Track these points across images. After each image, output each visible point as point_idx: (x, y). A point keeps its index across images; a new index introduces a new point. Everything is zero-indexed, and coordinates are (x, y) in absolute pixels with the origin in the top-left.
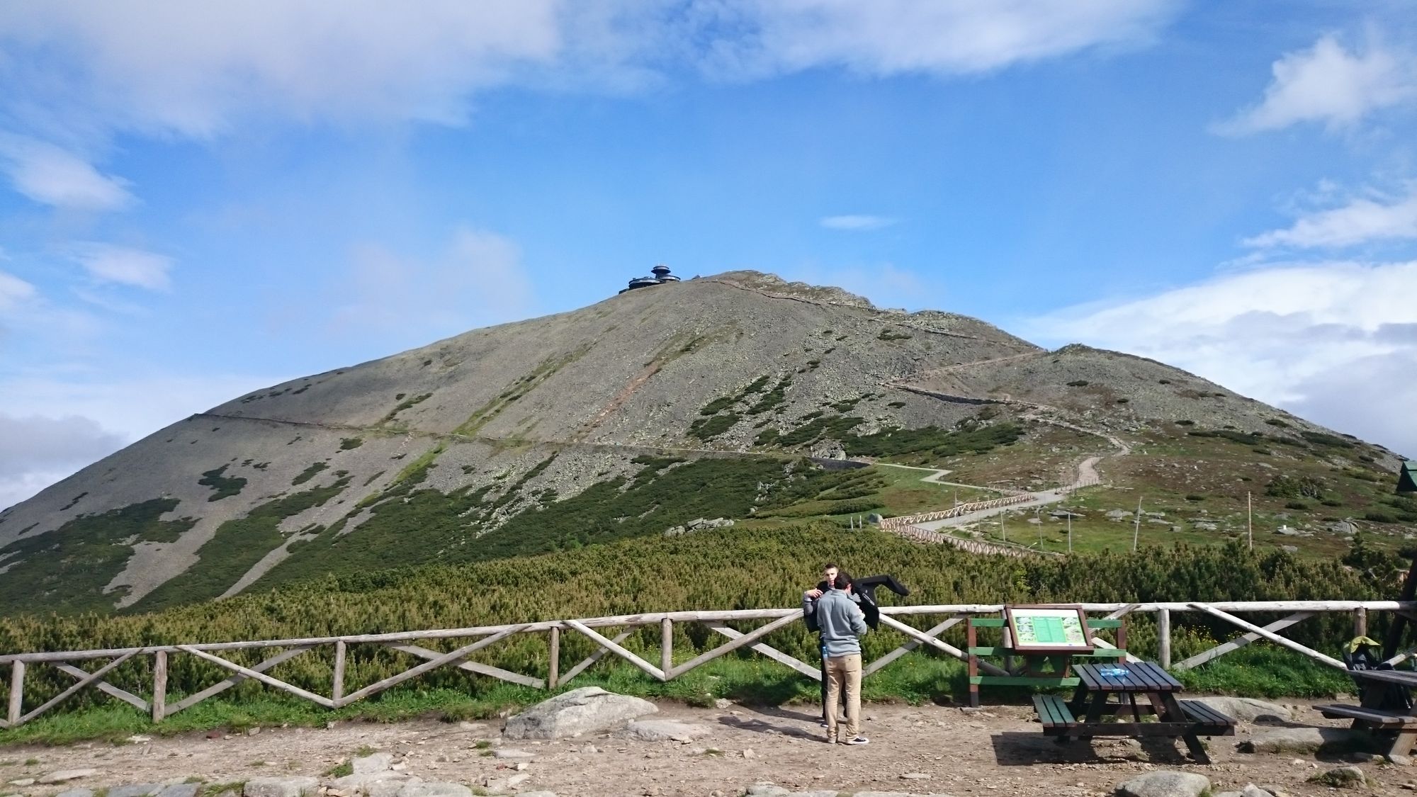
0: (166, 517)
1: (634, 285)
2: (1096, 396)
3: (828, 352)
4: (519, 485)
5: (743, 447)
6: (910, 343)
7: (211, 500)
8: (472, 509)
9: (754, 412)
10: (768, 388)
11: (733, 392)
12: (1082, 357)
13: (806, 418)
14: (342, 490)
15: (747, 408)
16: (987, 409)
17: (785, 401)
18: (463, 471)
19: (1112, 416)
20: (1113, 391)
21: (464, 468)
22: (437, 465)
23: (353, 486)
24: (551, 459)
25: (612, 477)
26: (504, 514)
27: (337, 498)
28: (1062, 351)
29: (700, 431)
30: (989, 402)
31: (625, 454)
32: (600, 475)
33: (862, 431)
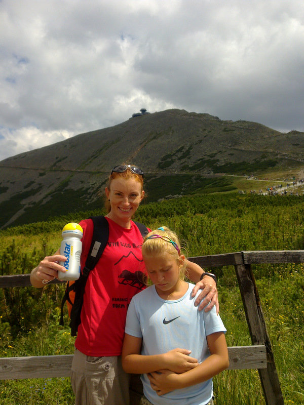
1: (134, 116)
3: (205, 137)
4: (100, 187)
5: (176, 171)
8: (85, 195)
9: (180, 159)
10: (184, 150)
11: (172, 152)
13: (199, 160)
15: (177, 158)
17: (190, 155)
18: (80, 183)
22: (71, 181)
23: (45, 188)
26: (95, 197)
27: (40, 192)
29: (162, 166)
33: (219, 164)
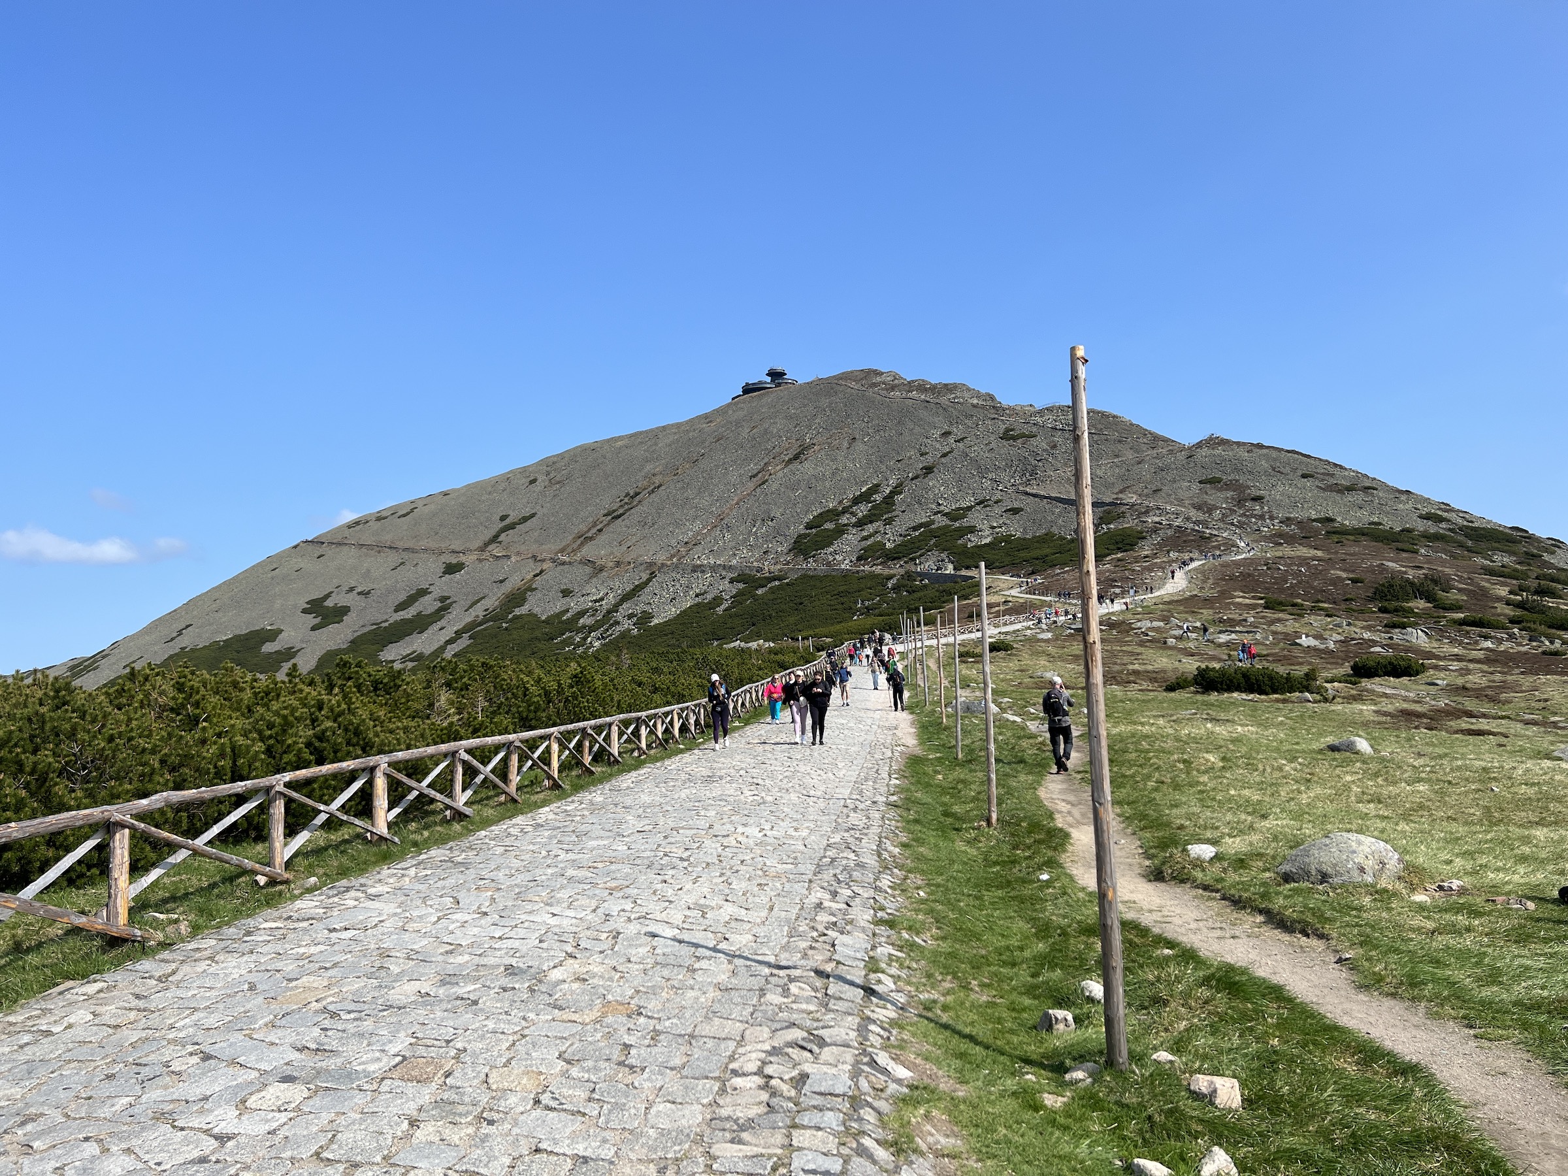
0: (268, 648)
1: (748, 390)
2: (1230, 494)
3: (944, 455)
4: (615, 608)
5: (846, 562)
6: (1033, 441)
7: (313, 629)
8: (568, 635)
9: (860, 524)
10: (878, 498)
11: (840, 504)
12: (1219, 451)
13: (916, 529)
14: (443, 616)
15: (854, 520)
16: (1109, 512)
17: (894, 510)
18: (561, 595)
19: (1243, 515)
20: (1248, 487)
21: (562, 591)
22: (536, 589)
23: (455, 612)
24: (649, 580)
25: (709, 597)
26: (599, 639)
27: (440, 624)
28: (1199, 445)
29: (802, 547)
30: (1110, 504)
31: (724, 573)
32: (697, 596)
33: (973, 541)
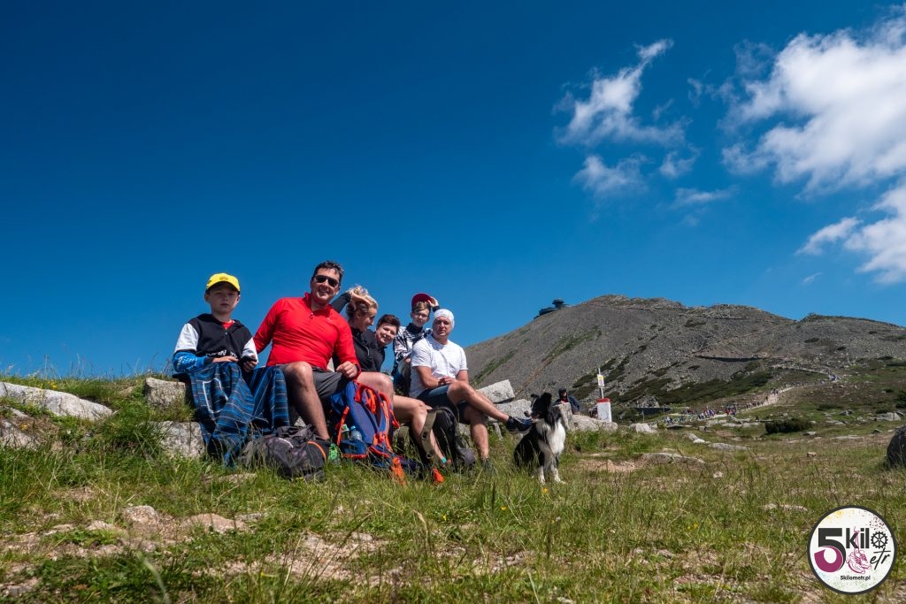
2: (823, 347)
3: (653, 339)
6: (705, 327)
10: (614, 366)
11: (593, 371)
12: (816, 322)
13: (636, 383)
16: (751, 362)
19: (833, 359)
20: (836, 343)
28: (804, 320)
30: (752, 359)
33: (671, 387)
